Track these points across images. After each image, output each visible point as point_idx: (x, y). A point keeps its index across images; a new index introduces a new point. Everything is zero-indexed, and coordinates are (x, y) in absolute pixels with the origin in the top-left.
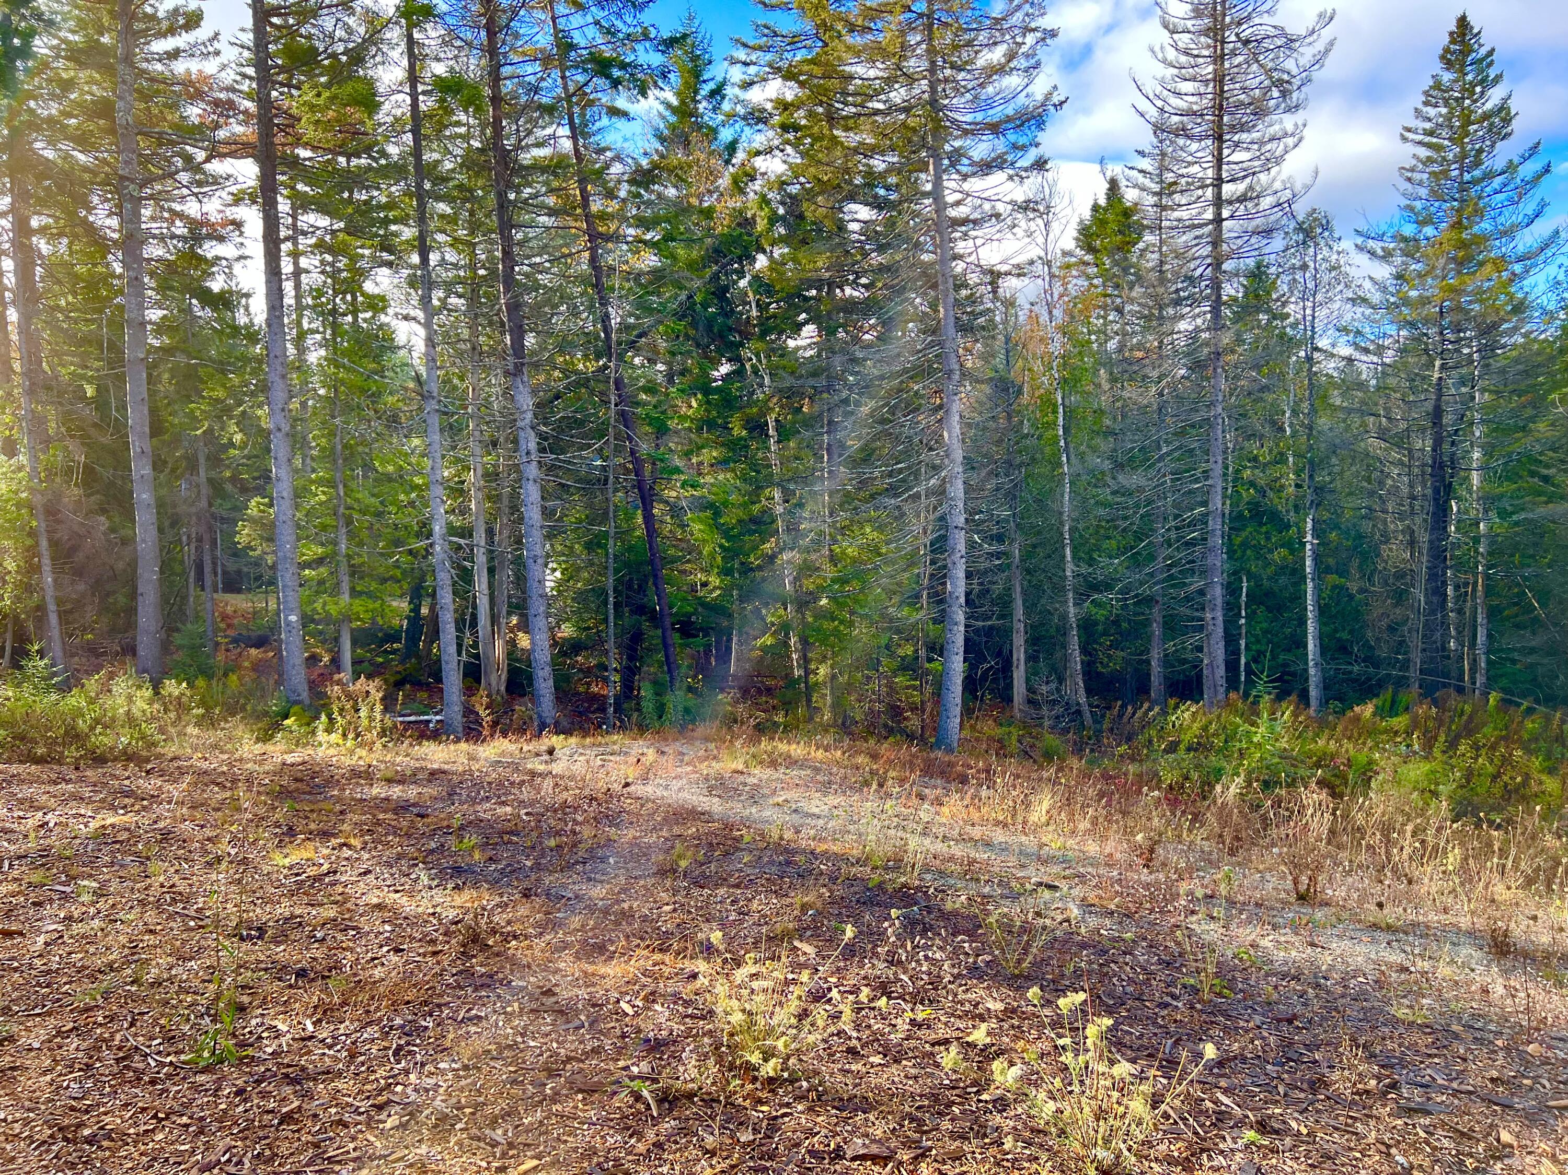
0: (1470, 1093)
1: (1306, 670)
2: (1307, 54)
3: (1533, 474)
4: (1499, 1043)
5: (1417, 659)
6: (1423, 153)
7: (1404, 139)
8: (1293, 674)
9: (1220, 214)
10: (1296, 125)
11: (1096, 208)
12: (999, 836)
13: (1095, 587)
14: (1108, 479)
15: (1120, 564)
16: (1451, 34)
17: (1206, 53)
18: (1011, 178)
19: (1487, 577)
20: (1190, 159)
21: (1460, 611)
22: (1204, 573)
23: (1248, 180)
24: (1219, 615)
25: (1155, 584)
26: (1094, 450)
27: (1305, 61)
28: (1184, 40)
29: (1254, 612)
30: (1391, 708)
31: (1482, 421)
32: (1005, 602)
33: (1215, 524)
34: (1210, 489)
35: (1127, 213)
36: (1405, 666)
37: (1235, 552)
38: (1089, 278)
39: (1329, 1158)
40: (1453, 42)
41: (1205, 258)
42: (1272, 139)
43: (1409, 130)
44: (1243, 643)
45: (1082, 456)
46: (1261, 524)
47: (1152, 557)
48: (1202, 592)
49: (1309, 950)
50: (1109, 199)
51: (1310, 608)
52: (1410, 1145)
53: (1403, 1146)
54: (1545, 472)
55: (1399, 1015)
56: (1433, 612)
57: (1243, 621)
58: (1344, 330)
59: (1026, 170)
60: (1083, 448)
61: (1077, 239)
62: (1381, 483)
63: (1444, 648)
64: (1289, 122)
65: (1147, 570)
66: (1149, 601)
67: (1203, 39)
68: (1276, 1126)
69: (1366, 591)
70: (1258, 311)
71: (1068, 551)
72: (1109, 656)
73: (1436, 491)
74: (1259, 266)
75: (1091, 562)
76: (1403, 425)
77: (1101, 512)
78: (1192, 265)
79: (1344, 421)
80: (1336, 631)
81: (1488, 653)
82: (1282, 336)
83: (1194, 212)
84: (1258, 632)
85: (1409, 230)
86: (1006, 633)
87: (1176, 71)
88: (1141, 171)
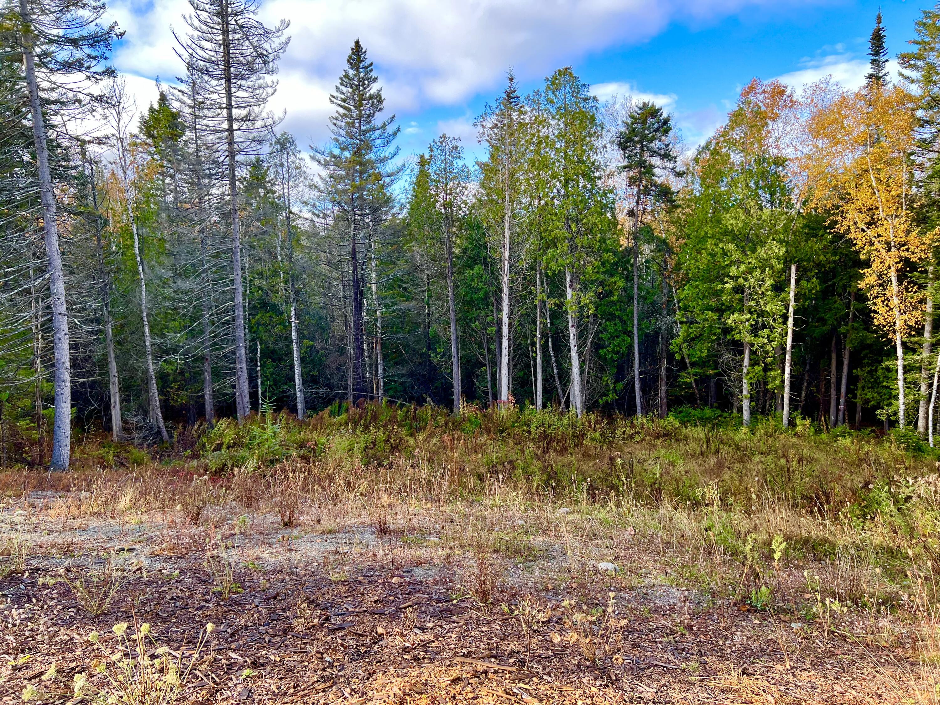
0: (365, 611)
1: (295, 394)
2: (276, 42)
3: (400, 286)
4: (380, 581)
5: (350, 383)
6: (342, 111)
7: (332, 101)
8: (288, 397)
9: (232, 126)
10: (273, 82)
11: (152, 110)
12: (94, 522)
13: (166, 352)
14: (170, 282)
15: (181, 337)
16: (352, 49)
17: (218, 27)
18: (88, 78)
19: (382, 339)
20: (212, 89)
21: (370, 357)
22: (234, 341)
23: (248, 109)
24: (244, 365)
25: (205, 348)
26: (160, 264)
27: (276, 45)
28: (204, 16)
29: (265, 363)
30: (339, 411)
31: (375, 258)
32: (103, 364)
33: (240, 312)
34: (234, 291)
35: (175, 116)
36: (346, 388)
37: (252, 328)
38: (150, 153)
39: (291, 670)
40: (353, 53)
41: (225, 151)
42: (260, 87)
43: (334, 97)
44: (259, 381)
45: (152, 268)
46: (267, 312)
47: (202, 332)
48: (234, 353)
49: (288, 554)
50: (160, 105)
51: (296, 359)
52: (333, 650)
53: (330, 651)
54: (404, 285)
55: (333, 579)
56: (357, 358)
57: (259, 368)
58: (306, 203)
59: (99, 74)
60: (153, 263)
61: (141, 128)
62: (329, 289)
63: (363, 377)
64: (269, 79)
65: (199, 340)
66: (203, 359)
67: (215, 18)
68: (262, 661)
69: (325, 348)
70: (258, 187)
71: (147, 329)
72: (177, 395)
73: (356, 294)
74: (258, 160)
75: (163, 336)
76: (338, 259)
77: (168, 304)
78: (217, 155)
79: (308, 254)
80: (310, 371)
81: (383, 378)
82: (272, 204)
83: (216, 122)
84: (268, 374)
85: (337, 152)
86: (106, 385)
87: (200, 34)
88: (180, 91)
